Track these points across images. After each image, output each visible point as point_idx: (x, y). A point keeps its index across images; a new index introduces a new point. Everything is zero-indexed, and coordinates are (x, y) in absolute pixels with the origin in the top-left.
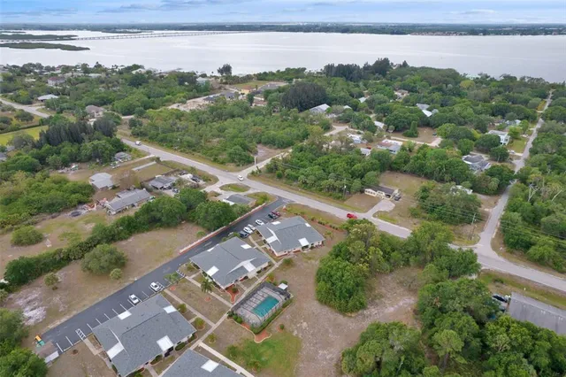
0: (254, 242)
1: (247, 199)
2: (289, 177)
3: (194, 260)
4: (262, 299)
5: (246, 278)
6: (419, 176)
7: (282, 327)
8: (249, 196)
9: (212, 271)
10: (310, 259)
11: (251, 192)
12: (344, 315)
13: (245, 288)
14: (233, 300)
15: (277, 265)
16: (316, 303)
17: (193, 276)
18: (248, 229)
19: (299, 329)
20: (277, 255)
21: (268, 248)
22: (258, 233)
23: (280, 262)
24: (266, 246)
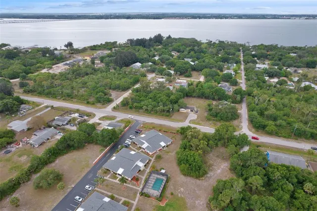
0: (134, 149)
1: (119, 124)
2: (136, 108)
3: (105, 166)
4: (154, 180)
5: (140, 170)
6: (202, 98)
7: (172, 194)
8: (118, 122)
9: (120, 171)
10: (168, 152)
11: (118, 119)
12: (199, 180)
13: (142, 177)
14: (138, 185)
15: (153, 159)
16: (182, 176)
17: (109, 176)
18: (128, 142)
19: (180, 192)
20: (151, 154)
21: (144, 151)
22: (134, 143)
23: (154, 158)
24: (142, 150)
